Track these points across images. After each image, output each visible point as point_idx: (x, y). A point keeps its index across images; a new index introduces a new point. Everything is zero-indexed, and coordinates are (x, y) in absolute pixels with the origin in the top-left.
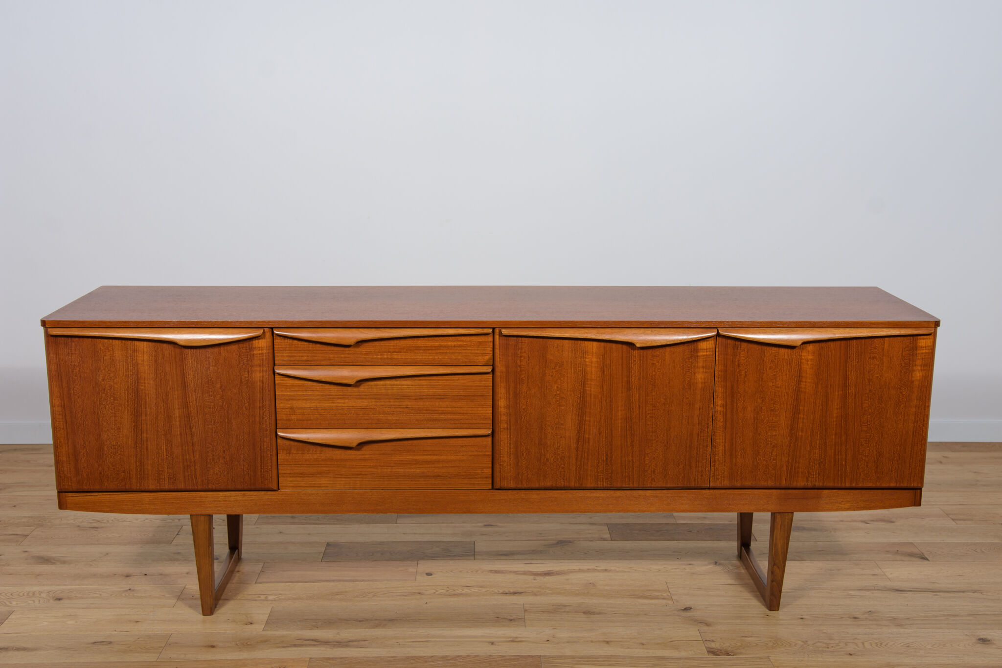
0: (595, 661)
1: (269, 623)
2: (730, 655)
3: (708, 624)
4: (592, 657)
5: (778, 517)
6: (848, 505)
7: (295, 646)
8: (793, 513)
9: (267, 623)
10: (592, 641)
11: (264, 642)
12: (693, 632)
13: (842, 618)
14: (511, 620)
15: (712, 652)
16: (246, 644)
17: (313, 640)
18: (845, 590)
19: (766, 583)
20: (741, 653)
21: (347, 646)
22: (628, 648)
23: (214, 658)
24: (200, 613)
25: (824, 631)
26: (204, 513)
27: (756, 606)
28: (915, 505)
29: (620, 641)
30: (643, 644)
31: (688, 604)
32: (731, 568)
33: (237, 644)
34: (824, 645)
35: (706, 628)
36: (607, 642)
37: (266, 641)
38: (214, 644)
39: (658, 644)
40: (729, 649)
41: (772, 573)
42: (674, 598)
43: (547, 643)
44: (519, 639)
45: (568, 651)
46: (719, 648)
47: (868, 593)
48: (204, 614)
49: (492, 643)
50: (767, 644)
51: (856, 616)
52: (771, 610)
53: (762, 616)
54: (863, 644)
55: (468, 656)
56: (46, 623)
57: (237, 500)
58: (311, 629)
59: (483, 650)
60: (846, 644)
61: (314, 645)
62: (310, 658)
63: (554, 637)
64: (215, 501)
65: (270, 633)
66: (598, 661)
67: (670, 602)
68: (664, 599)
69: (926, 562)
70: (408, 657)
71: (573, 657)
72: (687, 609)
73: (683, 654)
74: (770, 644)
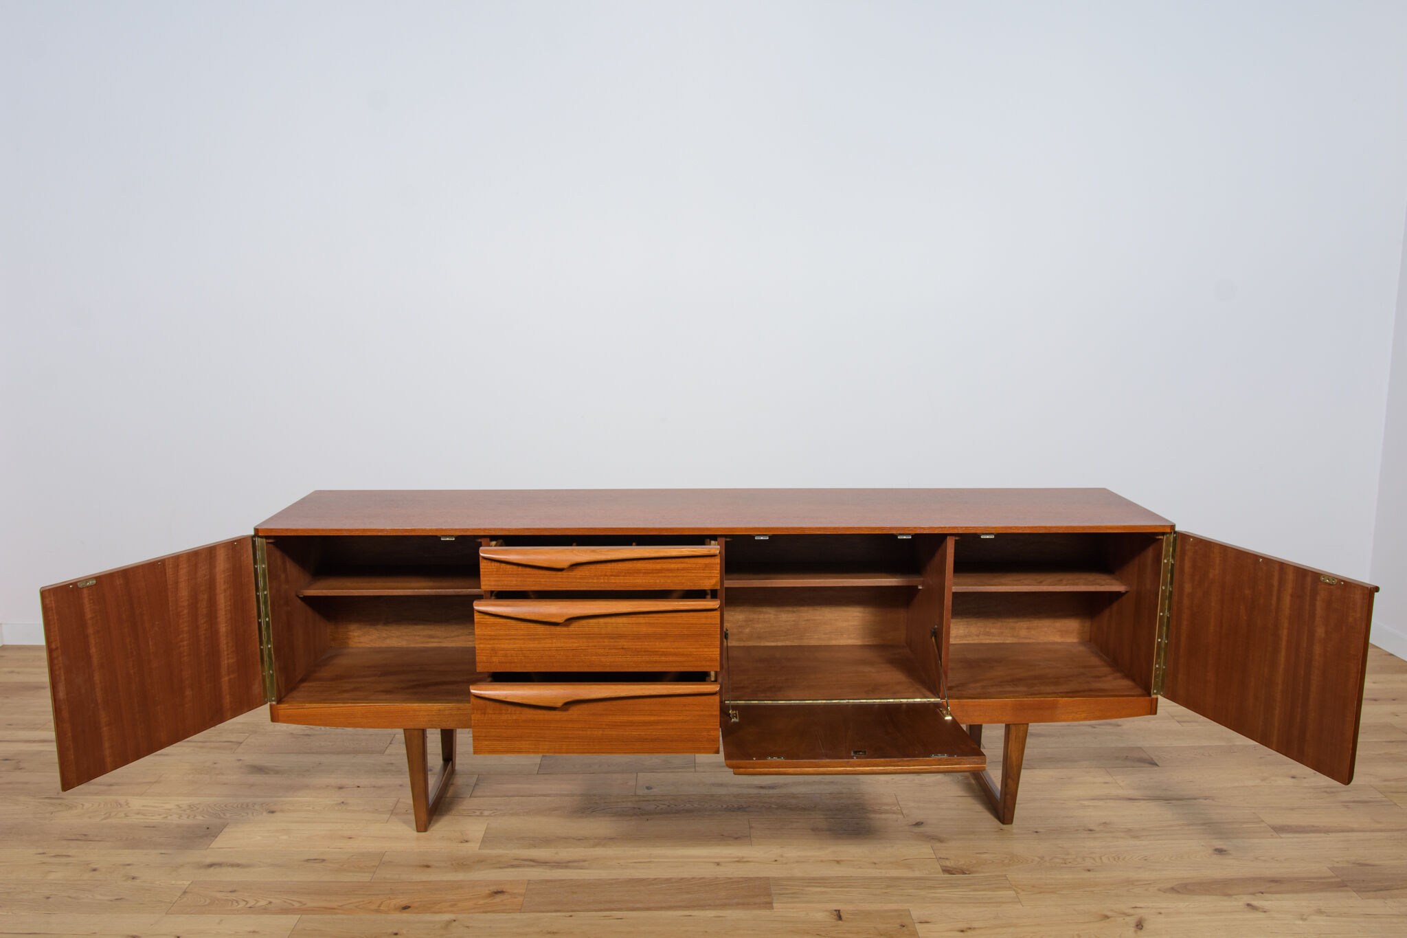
0: (825, 883)
1: (486, 840)
2: (966, 874)
3: (941, 841)
4: (823, 879)
5: (1013, 729)
6: (1084, 715)
7: (513, 866)
8: (1028, 724)
9: (483, 841)
10: (822, 861)
11: (481, 862)
12: (924, 850)
13: (1077, 830)
14: (736, 838)
15: (947, 870)
16: (462, 864)
17: (531, 860)
18: (1077, 800)
19: (999, 795)
20: (976, 872)
21: (566, 867)
22: (860, 868)
23: (430, 879)
24: (414, 830)
25: (1060, 846)
26: (417, 727)
27: (987, 820)
28: (1151, 714)
29: (852, 861)
30: (875, 864)
31: (919, 818)
32: (960, 778)
33: (452, 865)
34: (1061, 861)
35: (938, 845)
36: (838, 862)
37: (482, 861)
38: (429, 864)
39: (891, 863)
40: (965, 867)
41: (1006, 785)
42: (904, 812)
43: (776, 863)
44: (745, 860)
45: (798, 872)
46: (954, 866)
47: (1101, 803)
48: (418, 831)
49: (718, 864)
50: (1003, 861)
51: (1091, 828)
52: (1003, 823)
53: (996, 830)
54: (1101, 859)
55: (693, 878)
56: (259, 838)
57: (451, 714)
58: (529, 848)
59: (709, 872)
60: (1083, 859)
61: (532, 866)
62: (529, 880)
63: (782, 856)
64: (428, 715)
65: (486, 852)
66: (830, 883)
67: (901, 816)
68: (894, 813)
69: (1156, 768)
70: (630, 879)
71: (803, 879)
72: (918, 824)
73: (917, 874)
74: (1007, 861)
